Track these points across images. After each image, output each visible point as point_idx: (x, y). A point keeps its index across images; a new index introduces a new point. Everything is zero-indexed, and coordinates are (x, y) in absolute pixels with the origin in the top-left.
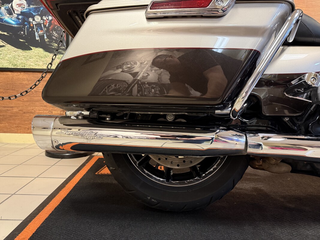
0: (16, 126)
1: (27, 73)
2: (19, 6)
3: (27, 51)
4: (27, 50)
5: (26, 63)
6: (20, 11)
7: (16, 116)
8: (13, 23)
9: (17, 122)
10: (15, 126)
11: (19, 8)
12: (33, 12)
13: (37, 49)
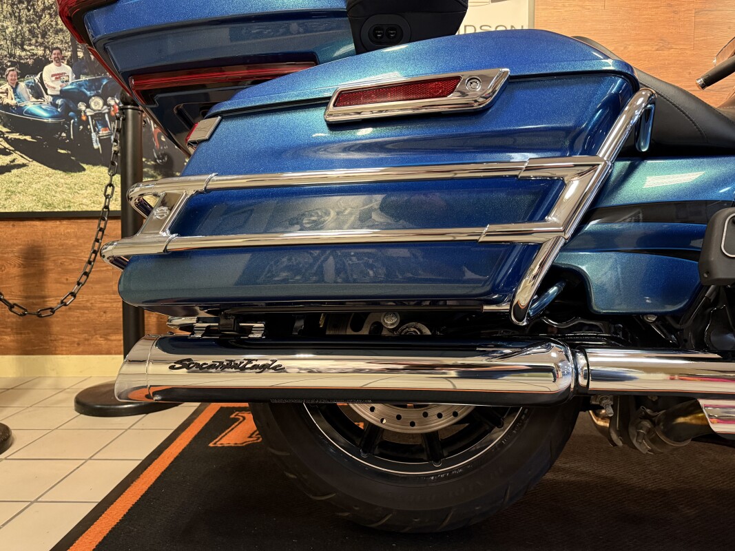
1: (76, 221)
2: (56, 78)
3: (75, 174)
4: (76, 172)
5: (72, 201)
6: (60, 88)
8: (45, 114)
11: (56, 82)
12: (86, 89)
13: (96, 168)
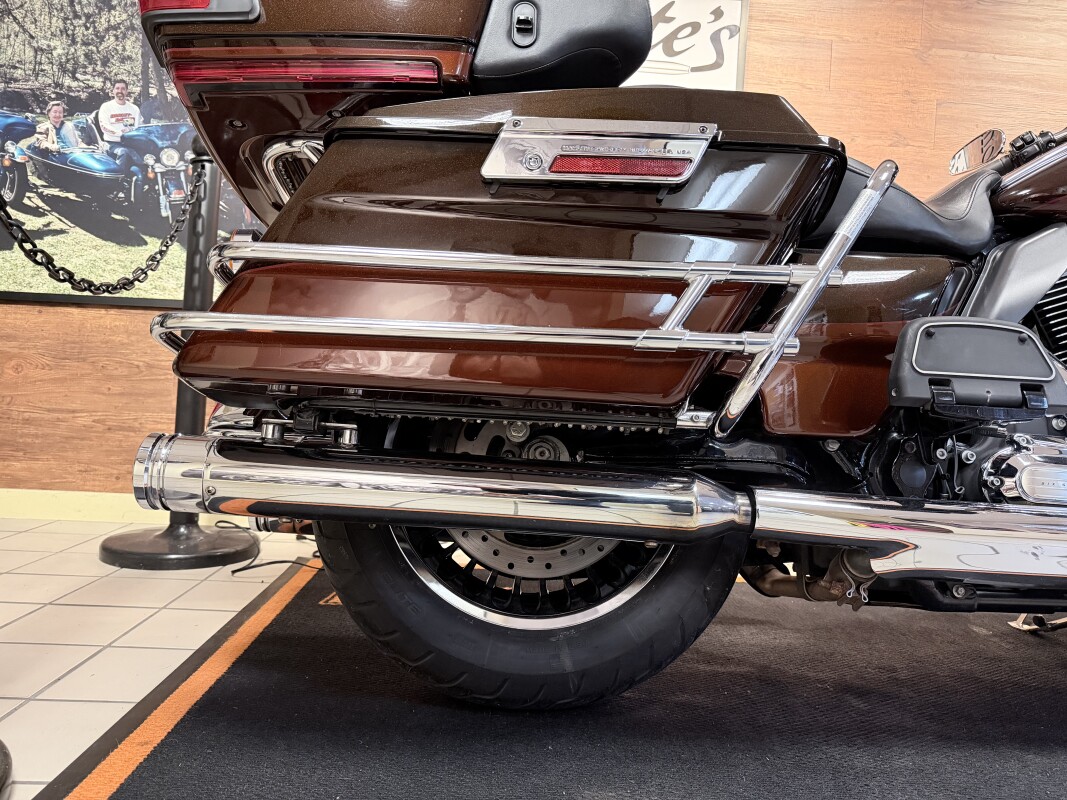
0: (80, 468)
2: (118, 120)
3: (133, 249)
4: (133, 245)
6: (121, 134)
7: (83, 439)
8: (98, 166)
9: (85, 455)
10: (77, 467)
11: (116, 125)
12: (157, 138)
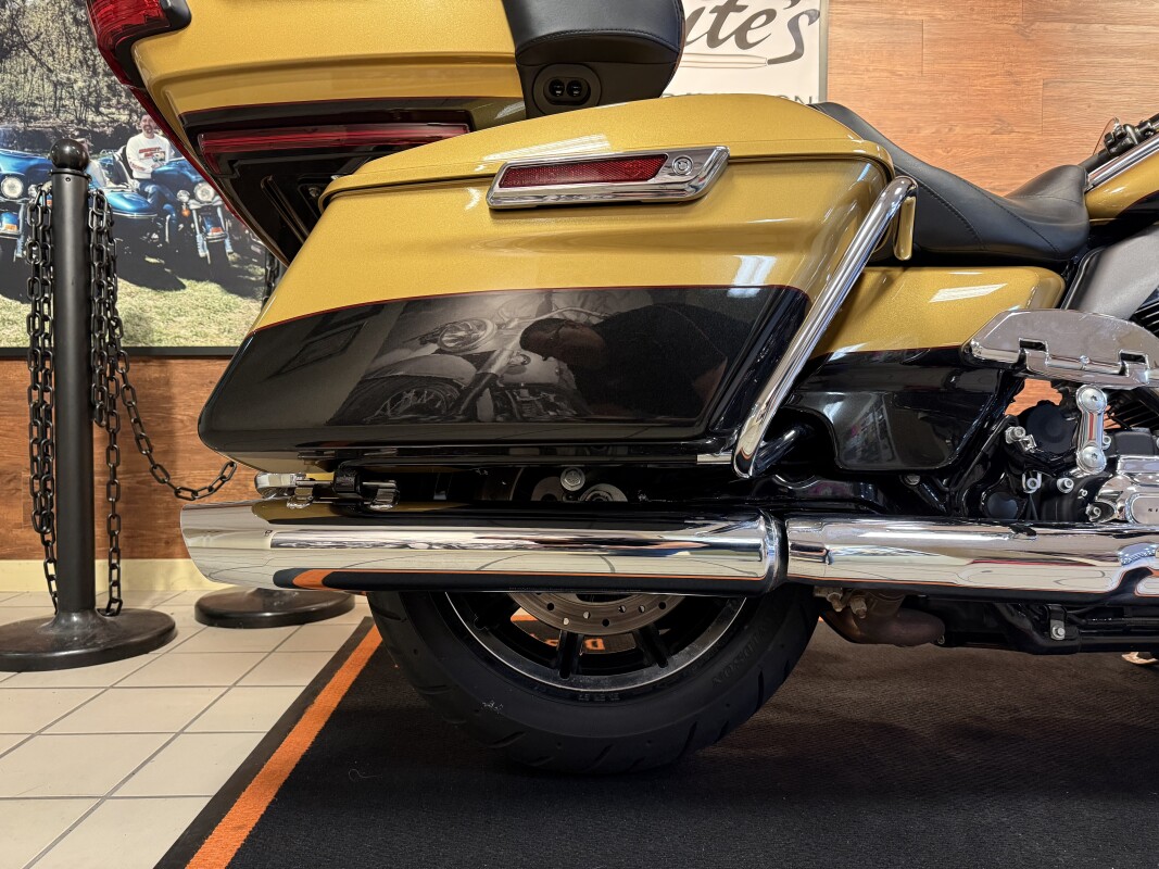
2: (147, 156)
3: (170, 293)
4: (170, 290)
6: (151, 170)
8: (128, 206)
11: (146, 161)
12: (189, 171)
13: (200, 285)
